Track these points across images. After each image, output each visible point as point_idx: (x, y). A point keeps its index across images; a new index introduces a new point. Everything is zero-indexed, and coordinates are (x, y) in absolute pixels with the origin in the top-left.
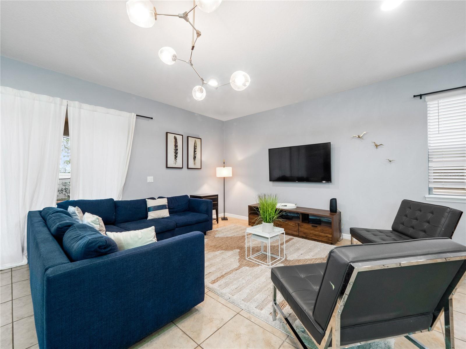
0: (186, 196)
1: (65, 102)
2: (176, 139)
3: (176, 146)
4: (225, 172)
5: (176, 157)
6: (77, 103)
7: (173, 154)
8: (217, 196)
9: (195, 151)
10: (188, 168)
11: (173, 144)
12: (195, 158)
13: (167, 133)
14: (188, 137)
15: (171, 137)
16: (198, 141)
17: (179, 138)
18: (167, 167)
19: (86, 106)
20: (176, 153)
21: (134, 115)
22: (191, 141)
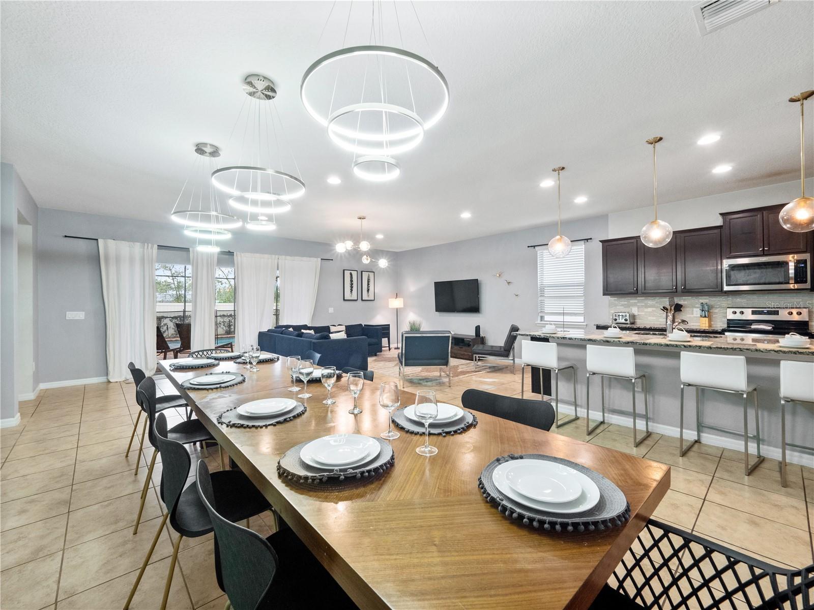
0: (361, 325)
1: (277, 256)
2: (351, 274)
3: (352, 281)
4: (397, 303)
5: (352, 290)
6: (284, 257)
7: (349, 288)
8: (389, 325)
9: (368, 284)
10: (362, 300)
11: (349, 279)
12: (368, 290)
13: (344, 270)
14: (362, 272)
15: (347, 273)
16: (371, 275)
17: (354, 273)
18: (344, 300)
19: (288, 258)
20: (352, 287)
21: (319, 259)
22: (365, 275)
